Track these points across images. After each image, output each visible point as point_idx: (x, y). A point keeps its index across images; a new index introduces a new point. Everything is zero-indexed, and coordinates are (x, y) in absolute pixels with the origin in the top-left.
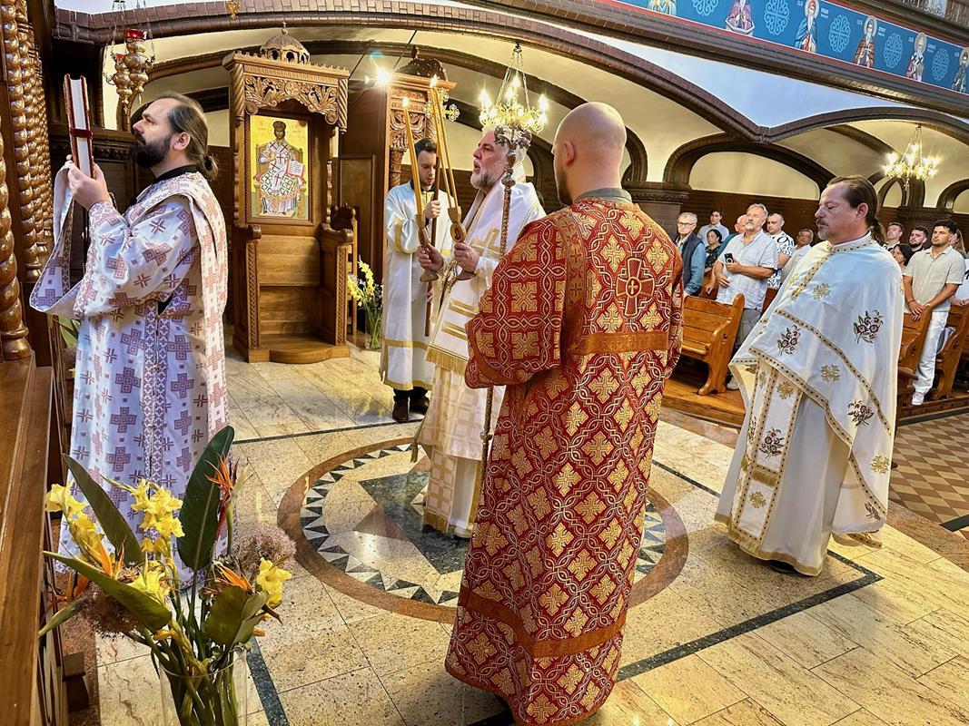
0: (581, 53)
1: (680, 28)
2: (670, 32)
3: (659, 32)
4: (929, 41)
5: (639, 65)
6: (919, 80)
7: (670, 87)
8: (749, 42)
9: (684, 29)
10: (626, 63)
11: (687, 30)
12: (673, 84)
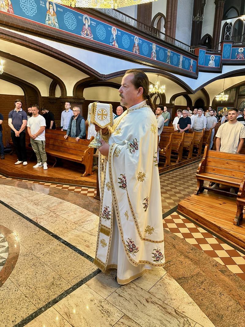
0: (16, 40)
1: (61, 33)
2: (57, 35)
3: (52, 34)
4: (157, 46)
5: (46, 47)
6: (156, 59)
7: (62, 57)
8: (92, 42)
9: (63, 34)
10: (39, 46)
11: (65, 34)
12: (62, 56)
